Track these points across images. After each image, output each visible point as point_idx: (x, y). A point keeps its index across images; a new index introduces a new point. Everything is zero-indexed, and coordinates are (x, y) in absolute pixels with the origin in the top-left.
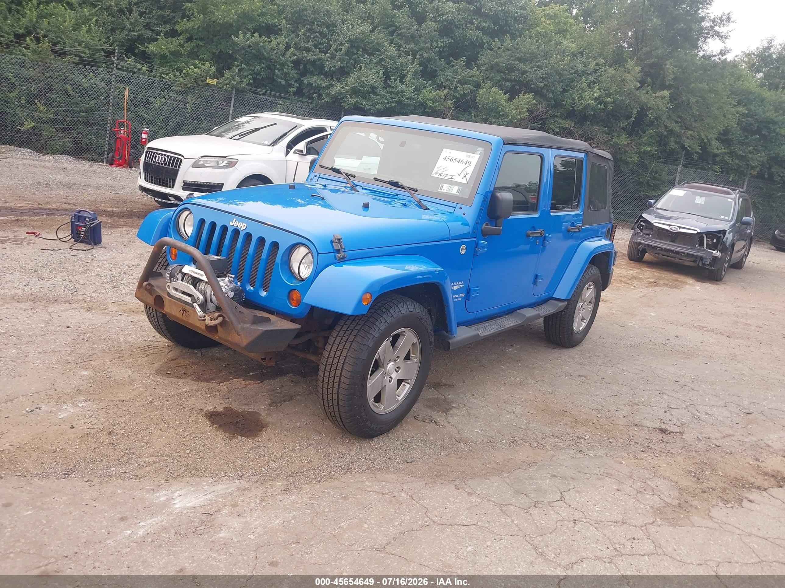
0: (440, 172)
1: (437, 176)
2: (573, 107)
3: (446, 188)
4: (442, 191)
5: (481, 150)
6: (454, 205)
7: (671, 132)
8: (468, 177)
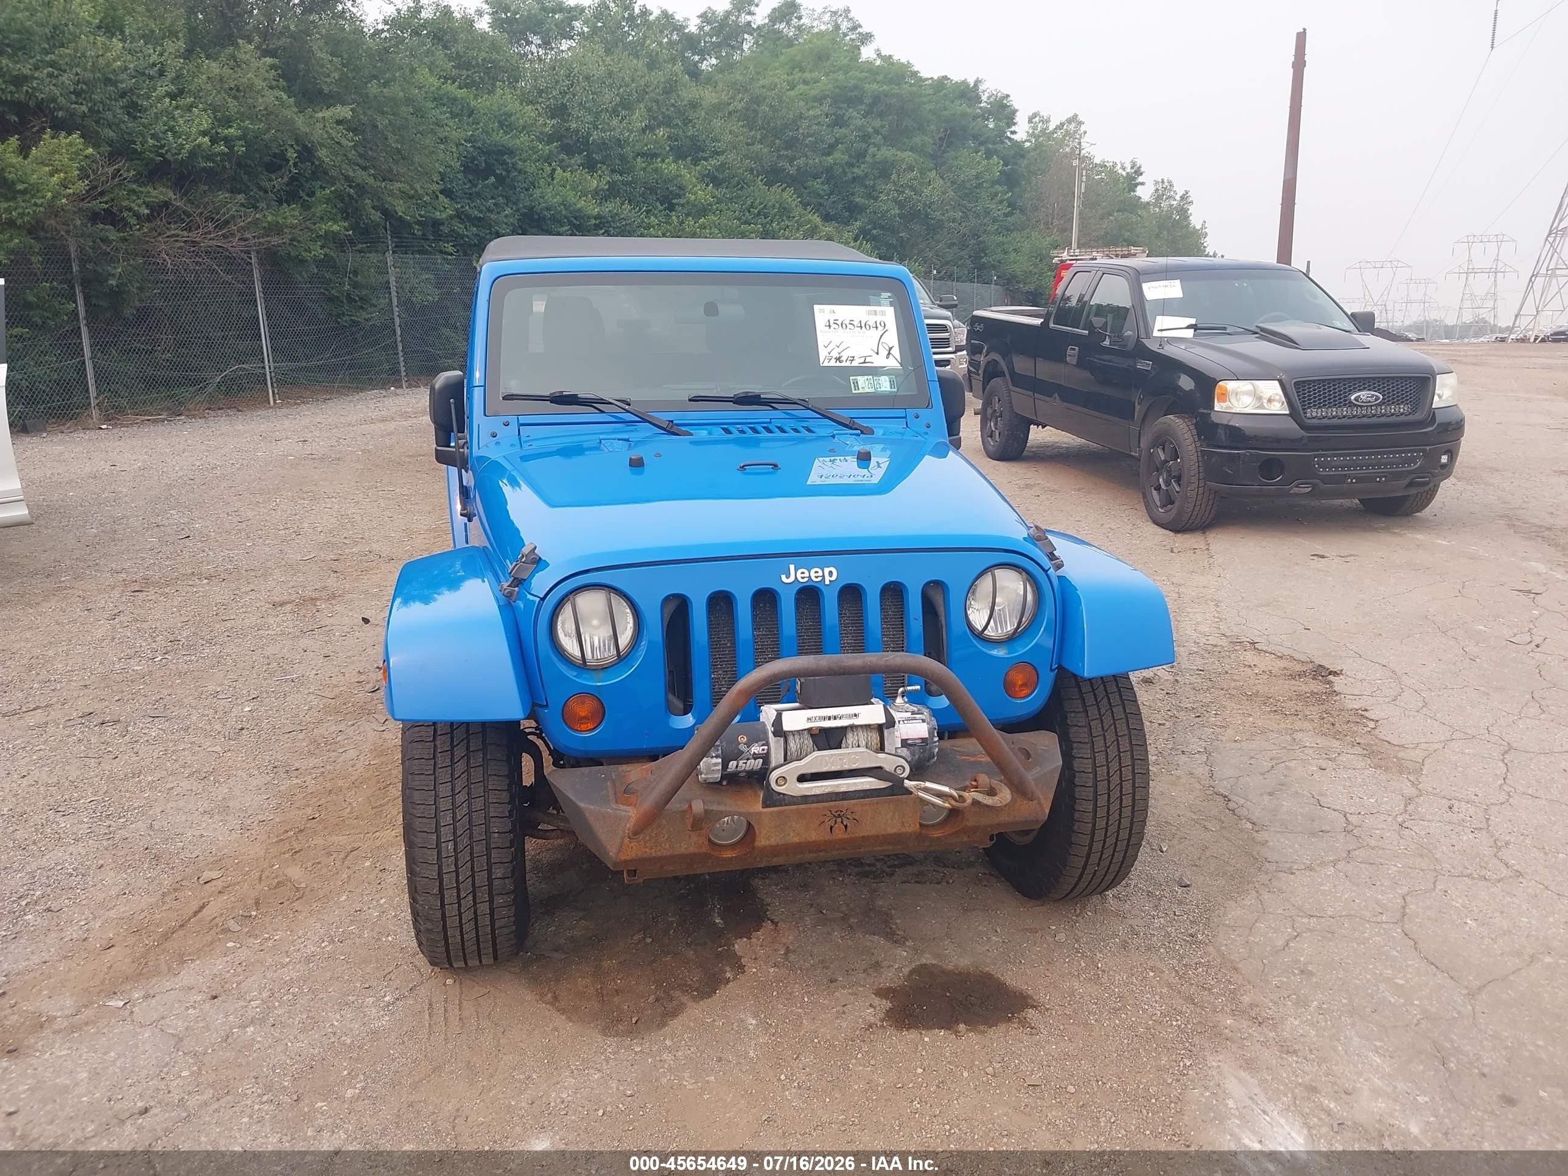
0: (835, 354)
1: (833, 363)
2: (162, 155)
3: (864, 385)
4: (861, 391)
5: (889, 297)
6: (901, 413)
7: (361, 189)
8: (896, 352)
